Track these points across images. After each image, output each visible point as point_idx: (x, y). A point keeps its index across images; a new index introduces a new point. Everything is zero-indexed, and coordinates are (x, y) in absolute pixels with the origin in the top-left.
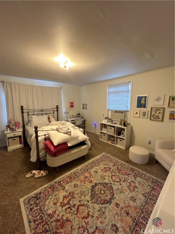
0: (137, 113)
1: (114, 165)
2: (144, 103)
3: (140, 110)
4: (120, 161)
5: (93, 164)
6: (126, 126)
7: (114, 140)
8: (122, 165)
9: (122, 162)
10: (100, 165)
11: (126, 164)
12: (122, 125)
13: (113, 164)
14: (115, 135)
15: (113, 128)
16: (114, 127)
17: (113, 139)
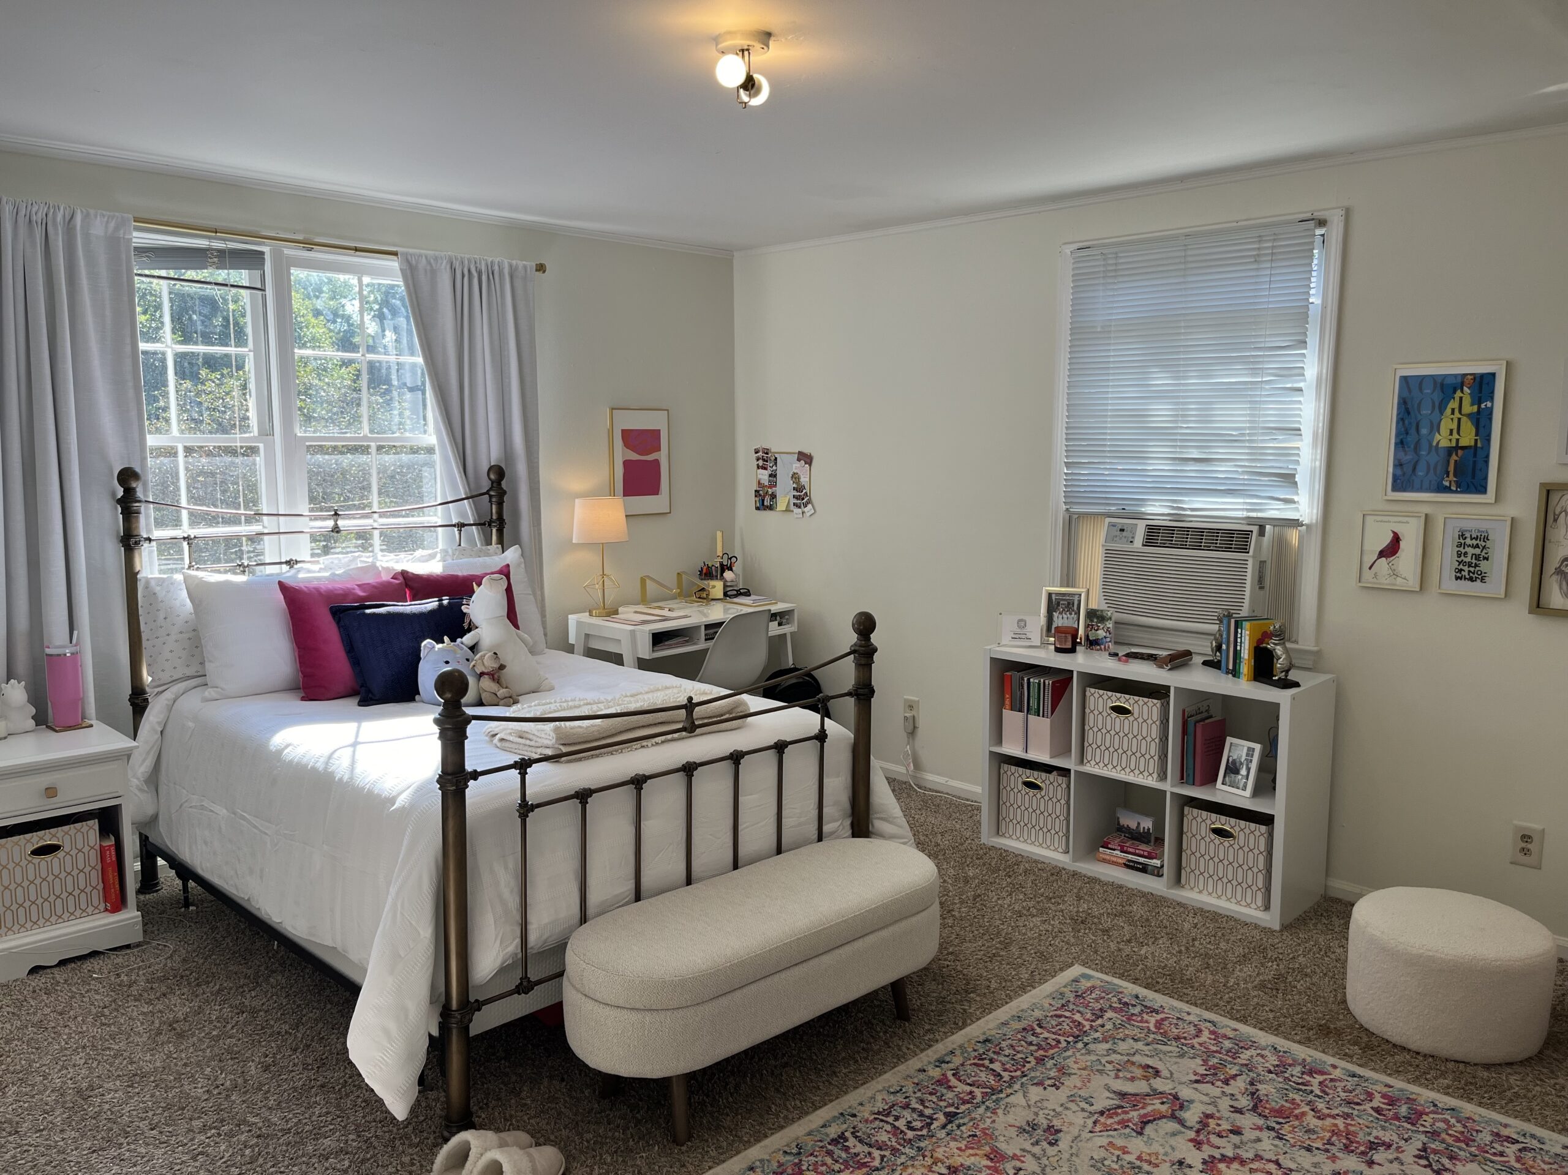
0: (1396, 539)
1: (1212, 1074)
2: (1468, 438)
3: (1426, 509)
4: (1265, 1038)
5: (997, 1066)
6: (1287, 684)
7: (1160, 841)
8: (1297, 1070)
9: (1282, 1043)
10: (1063, 1071)
11: (1331, 1060)
12: (1235, 673)
13: (1196, 1065)
14: (1169, 787)
15: (1146, 709)
16: (1158, 692)
17: (1147, 824)
